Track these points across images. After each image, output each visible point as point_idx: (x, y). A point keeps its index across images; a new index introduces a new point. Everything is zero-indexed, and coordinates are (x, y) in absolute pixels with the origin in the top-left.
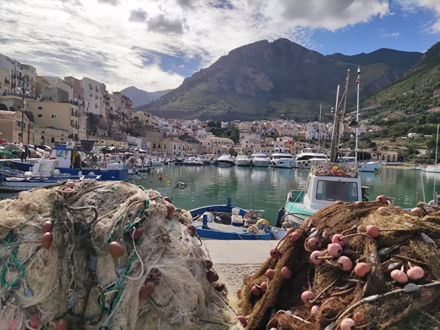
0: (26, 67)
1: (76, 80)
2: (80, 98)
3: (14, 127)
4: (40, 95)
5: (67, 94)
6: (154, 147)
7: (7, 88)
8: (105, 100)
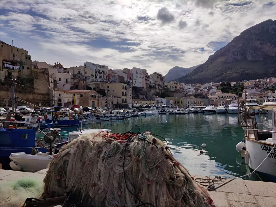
0: (103, 67)
1: (129, 70)
2: (130, 79)
3: (89, 98)
4: (110, 80)
5: (123, 78)
6: (175, 103)
7: (93, 78)
8: (146, 78)
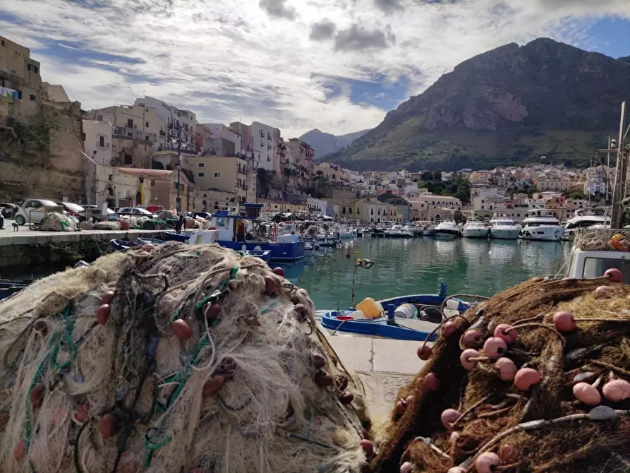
0: (185, 113)
1: (244, 126)
2: (248, 149)
3: (171, 191)
4: (201, 148)
5: (233, 145)
6: (344, 212)
7: (163, 141)
8: (280, 151)
